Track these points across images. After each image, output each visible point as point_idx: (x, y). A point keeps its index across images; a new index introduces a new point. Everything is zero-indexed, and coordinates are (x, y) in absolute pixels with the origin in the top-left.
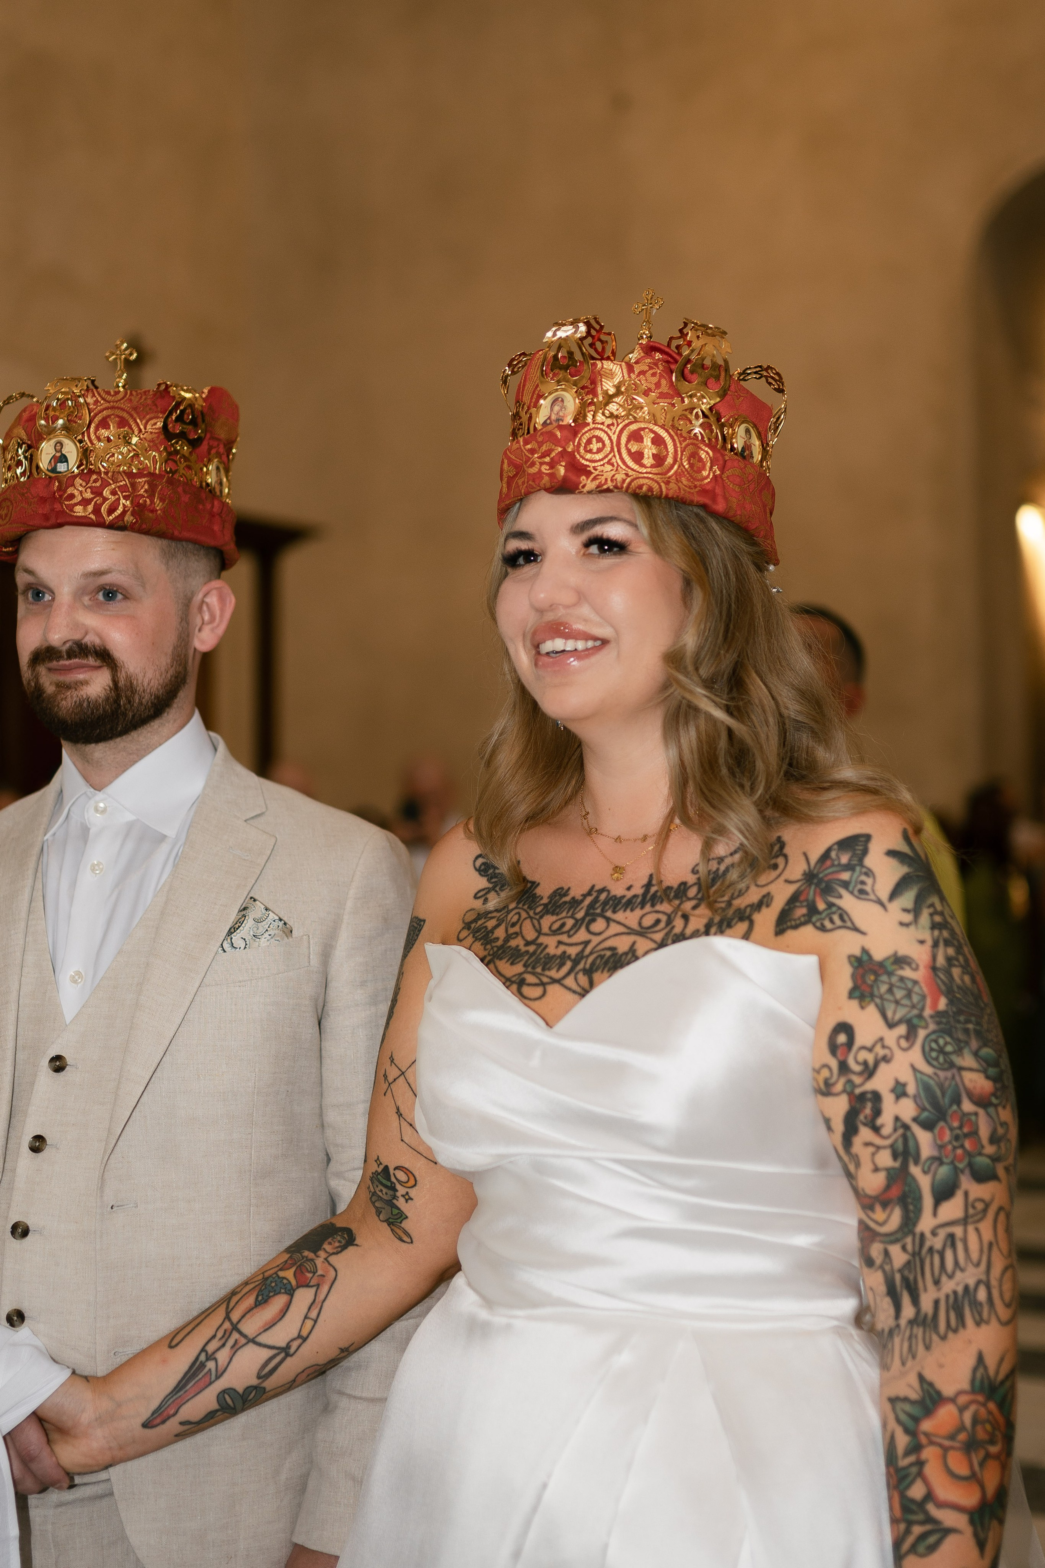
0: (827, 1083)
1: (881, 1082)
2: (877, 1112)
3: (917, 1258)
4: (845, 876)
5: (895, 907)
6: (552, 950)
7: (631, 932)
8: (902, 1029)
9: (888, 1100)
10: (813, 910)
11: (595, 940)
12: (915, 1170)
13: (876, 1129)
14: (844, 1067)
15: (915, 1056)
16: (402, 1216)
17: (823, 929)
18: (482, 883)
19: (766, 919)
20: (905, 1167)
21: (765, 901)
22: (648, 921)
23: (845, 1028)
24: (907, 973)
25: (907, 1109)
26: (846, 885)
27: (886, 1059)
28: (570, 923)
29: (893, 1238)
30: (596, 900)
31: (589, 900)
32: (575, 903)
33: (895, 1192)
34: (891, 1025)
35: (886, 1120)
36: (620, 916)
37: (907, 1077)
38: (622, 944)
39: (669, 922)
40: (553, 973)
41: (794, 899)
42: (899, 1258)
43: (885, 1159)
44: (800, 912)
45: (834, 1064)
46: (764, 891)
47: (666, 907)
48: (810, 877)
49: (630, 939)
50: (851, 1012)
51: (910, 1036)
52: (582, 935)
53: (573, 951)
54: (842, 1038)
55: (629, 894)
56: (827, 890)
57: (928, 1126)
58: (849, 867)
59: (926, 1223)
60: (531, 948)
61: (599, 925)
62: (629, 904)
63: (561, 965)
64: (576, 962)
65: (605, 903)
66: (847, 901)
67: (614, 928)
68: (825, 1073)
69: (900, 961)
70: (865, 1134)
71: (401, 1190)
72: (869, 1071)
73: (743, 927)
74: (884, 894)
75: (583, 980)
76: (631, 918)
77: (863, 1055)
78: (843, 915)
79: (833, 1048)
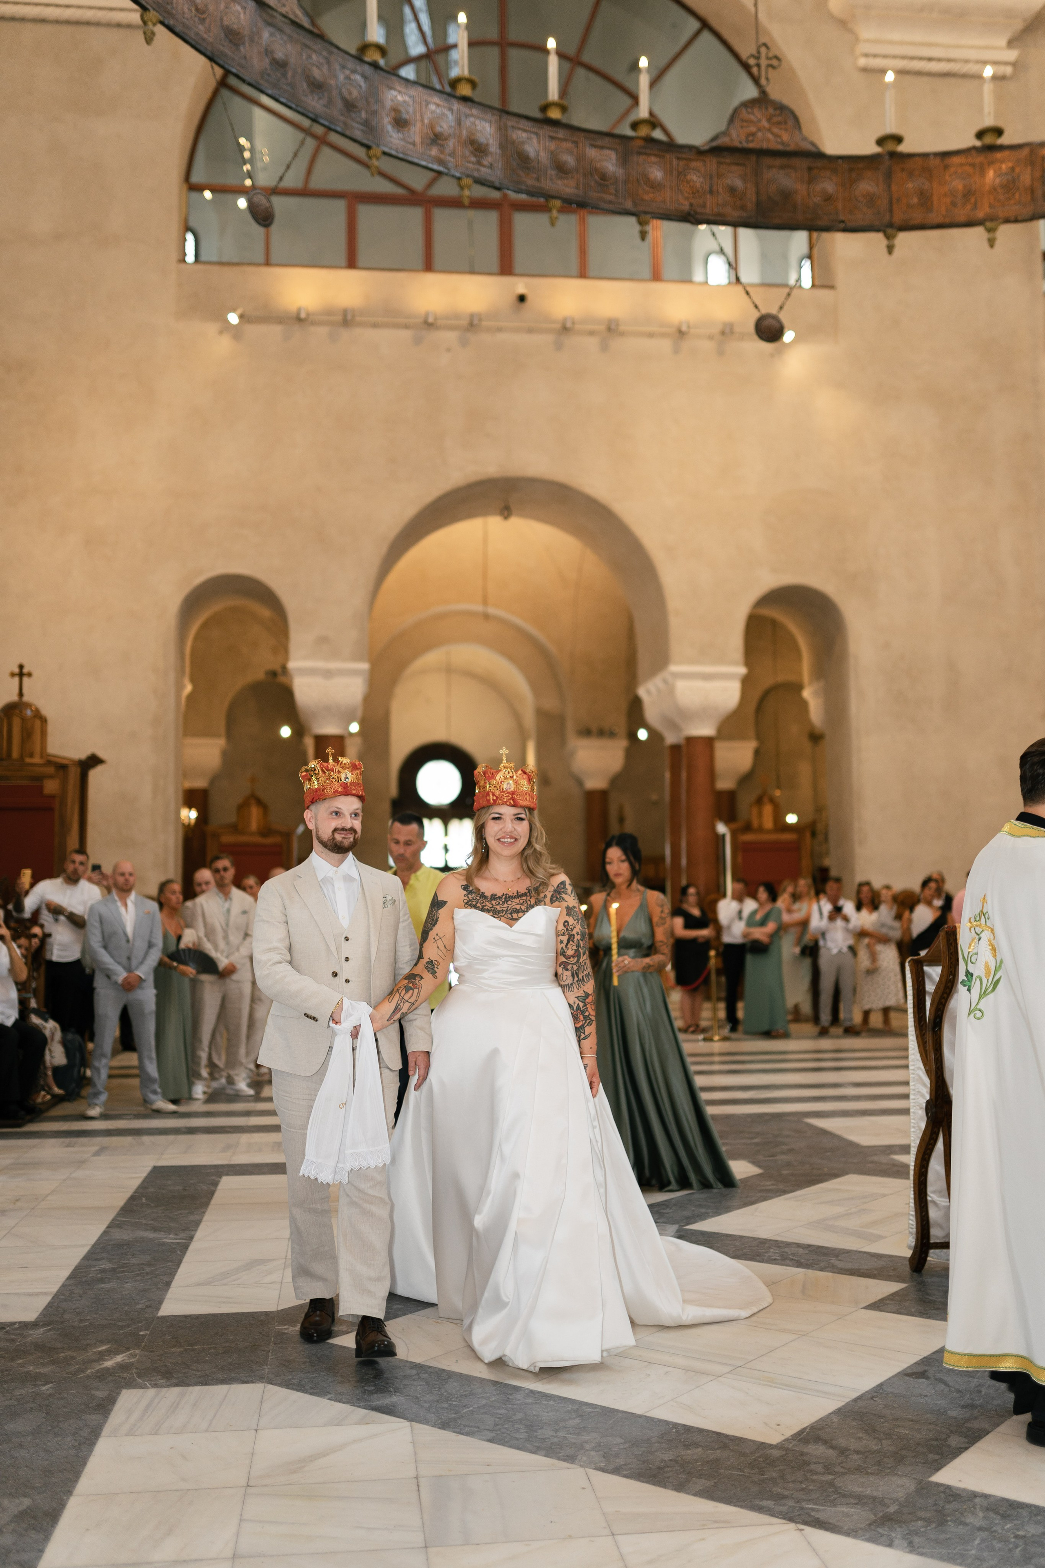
0: (563, 933)
1: (574, 932)
2: (574, 938)
3: (579, 968)
4: (563, 890)
5: (572, 896)
6: (499, 909)
7: (518, 904)
8: (577, 921)
9: (576, 935)
10: (557, 898)
11: (510, 906)
12: (580, 949)
13: (573, 942)
14: (567, 929)
15: (579, 926)
16: (436, 972)
17: (559, 902)
18: (465, 892)
19: (548, 900)
20: (578, 949)
21: (545, 896)
22: (521, 901)
23: (566, 921)
24: (576, 910)
25: (579, 937)
26: (563, 892)
27: (575, 927)
28: (501, 903)
29: (574, 964)
30: (506, 897)
31: (504, 897)
32: (500, 898)
33: (576, 954)
34: (575, 920)
35: (575, 940)
36: (514, 900)
37: (579, 931)
38: (518, 907)
39: (526, 902)
40: (501, 914)
41: (552, 896)
42: (575, 967)
43: (574, 948)
44: (555, 898)
45: (565, 929)
46: (544, 894)
47: (525, 898)
48: (555, 891)
49: (519, 906)
50: (567, 918)
51: (578, 922)
52: (506, 905)
53: (505, 909)
54: (566, 924)
55: (514, 895)
56: (559, 893)
57: (582, 940)
58: (563, 888)
59: (581, 960)
60: (493, 909)
61: (509, 903)
62: (515, 897)
63: (503, 912)
64: (506, 911)
65: (509, 897)
66: (564, 895)
67: (514, 904)
68: (563, 931)
69: (574, 907)
70: (571, 943)
71: (436, 966)
72: (572, 930)
73: (543, 903)
74: (570, 894)
75: (510, 916)
76: (517, 901)
77: (571, 927)
78: (563, 898)
79: (565, 926)
